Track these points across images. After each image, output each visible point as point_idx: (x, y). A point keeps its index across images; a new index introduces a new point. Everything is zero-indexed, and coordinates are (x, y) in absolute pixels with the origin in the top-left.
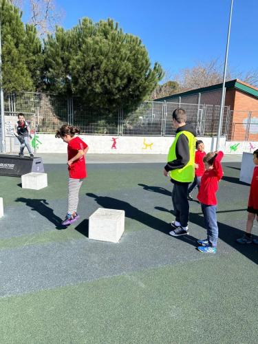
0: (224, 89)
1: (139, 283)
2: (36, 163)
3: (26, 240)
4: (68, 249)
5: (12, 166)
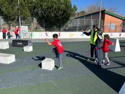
1: (55, 84)
2: (30, 42)
3: (21, 69)
5: (21, 44)
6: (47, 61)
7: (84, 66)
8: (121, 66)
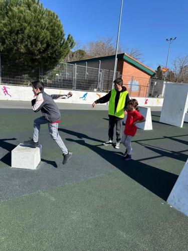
0: (116, 59)
1: (51, 197)
7: (99, 156)
8: (159, 155)
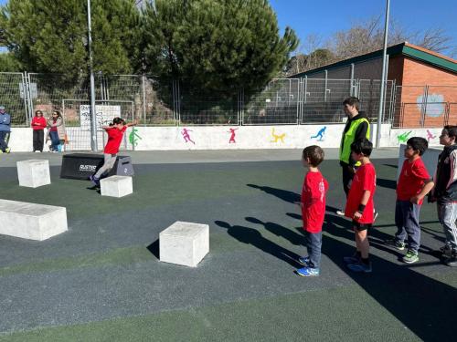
2: (123, 164)
3: (83, 261)
4: (130, 273)
6: (179, 231)
